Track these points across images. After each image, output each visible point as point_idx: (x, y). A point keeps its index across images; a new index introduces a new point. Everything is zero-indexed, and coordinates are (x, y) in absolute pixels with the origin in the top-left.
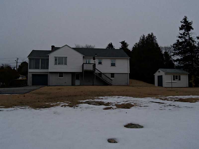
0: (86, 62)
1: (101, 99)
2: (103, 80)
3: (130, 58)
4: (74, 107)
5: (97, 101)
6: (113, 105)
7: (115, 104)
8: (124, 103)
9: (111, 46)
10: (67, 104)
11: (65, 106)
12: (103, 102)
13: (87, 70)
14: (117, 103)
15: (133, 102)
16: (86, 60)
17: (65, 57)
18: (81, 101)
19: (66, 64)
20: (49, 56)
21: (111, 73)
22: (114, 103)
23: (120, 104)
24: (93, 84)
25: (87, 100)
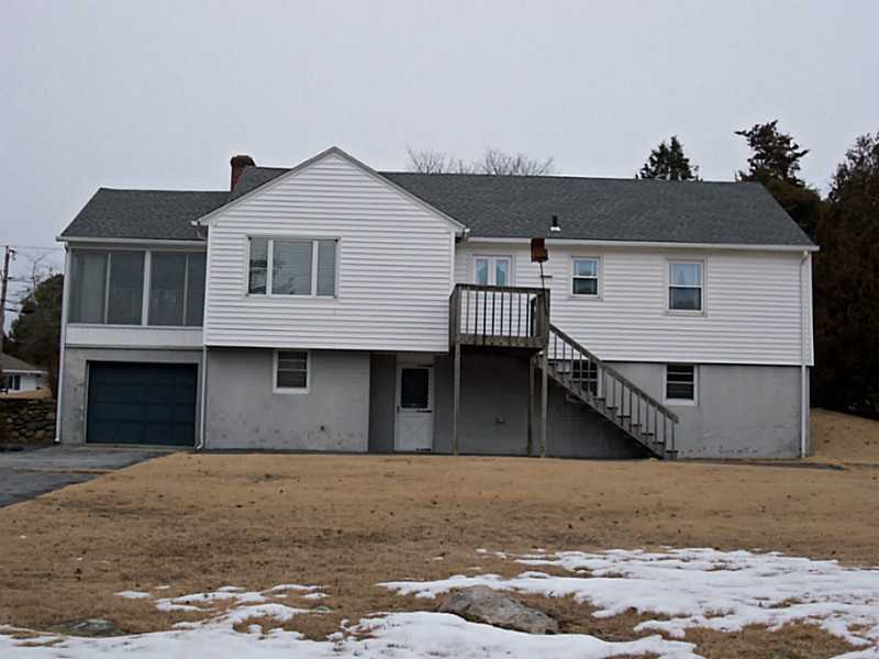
0: (483, 274)
1: (572, 575)
2: (609, 416)
3: (817, 248)
4: (335, 640)
5: (540, 596)
6: (666, 636)
7: (687, 630)
8: (760, 616)
9: (670, 160)
10: (286, 613)
11: (268, 624)
12: (587, 607)
13: (484, 336)
14: (709, 615)
15: (838, 614)
16: (482, 266)
17: (321, 240)
18: (406, 587)
19: (328, 289)
20: (205, 230)
21: (671, 367)
22: (682, 616)
23: (733, 624)
24: (529, 448)
25: (459, 581)
